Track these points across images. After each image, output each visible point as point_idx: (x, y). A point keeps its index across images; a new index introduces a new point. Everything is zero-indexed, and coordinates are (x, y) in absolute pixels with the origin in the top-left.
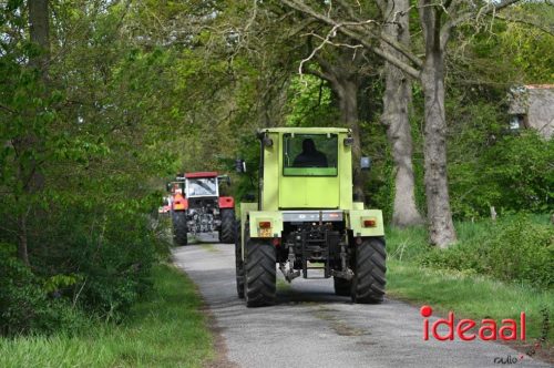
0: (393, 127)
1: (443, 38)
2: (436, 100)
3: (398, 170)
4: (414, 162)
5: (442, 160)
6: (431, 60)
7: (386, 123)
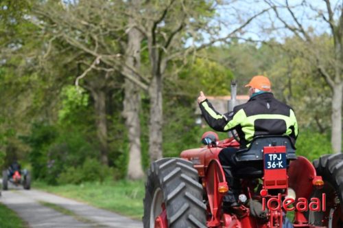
0: (129, 120)
1: (162, 67)
2: (157, 104)
3: (131, 145)
4: (142, 141)
5: (160, 140)
6: (155, 80)
7: (125, 117)
